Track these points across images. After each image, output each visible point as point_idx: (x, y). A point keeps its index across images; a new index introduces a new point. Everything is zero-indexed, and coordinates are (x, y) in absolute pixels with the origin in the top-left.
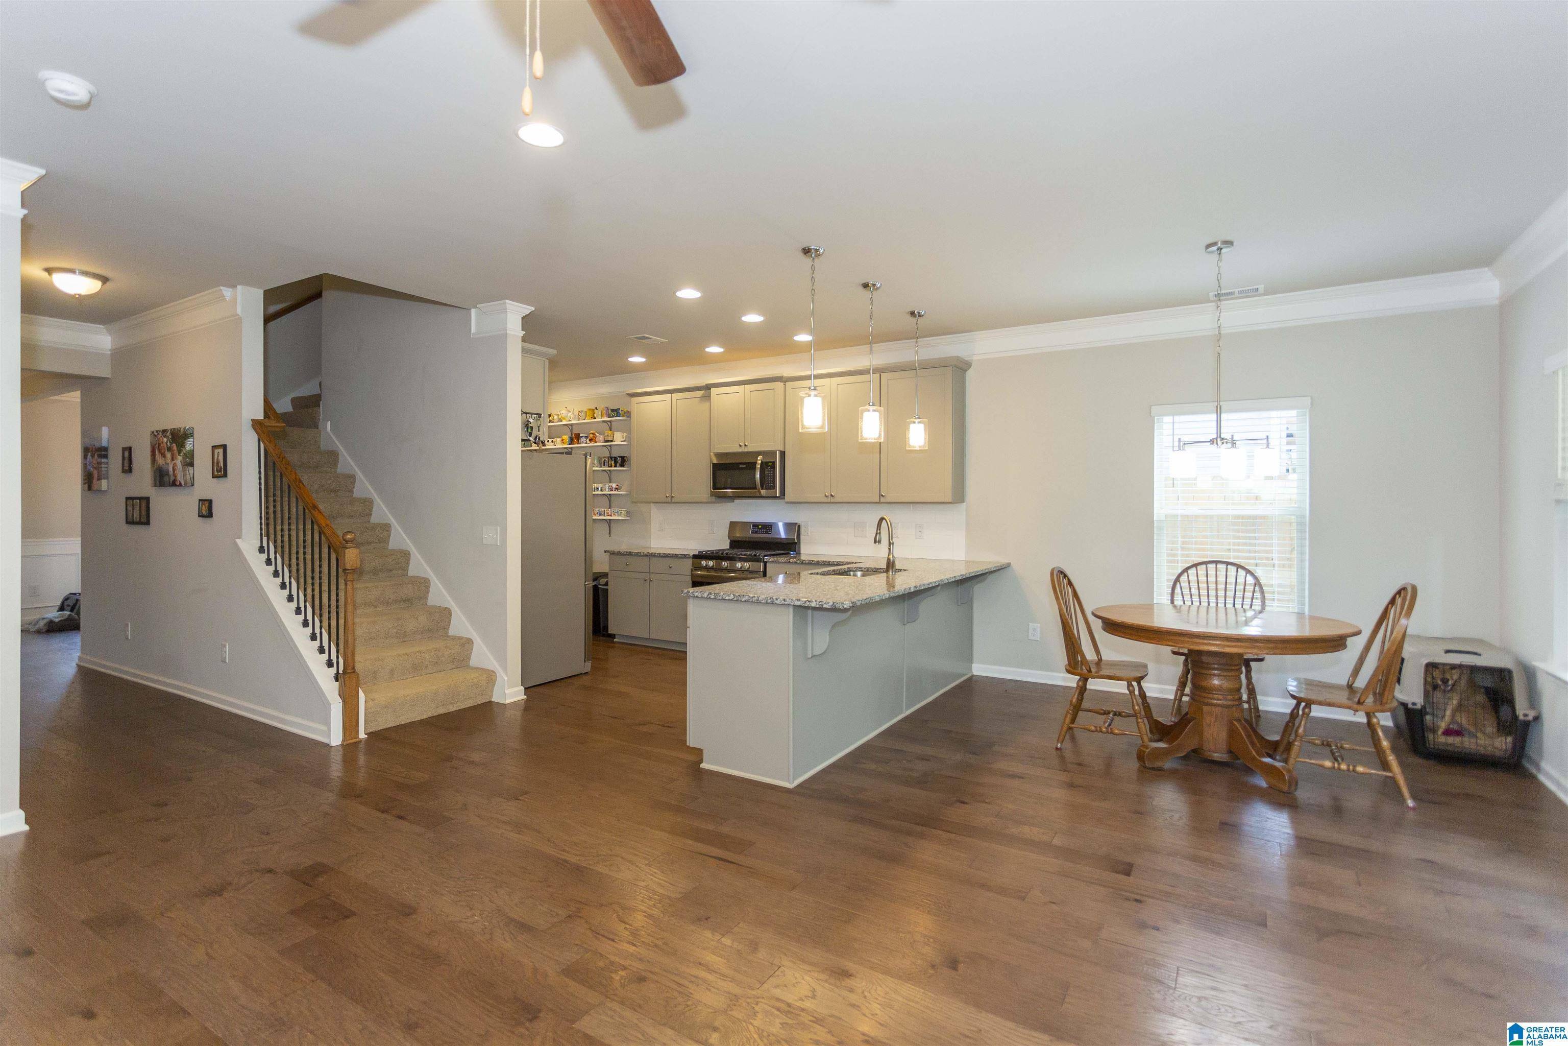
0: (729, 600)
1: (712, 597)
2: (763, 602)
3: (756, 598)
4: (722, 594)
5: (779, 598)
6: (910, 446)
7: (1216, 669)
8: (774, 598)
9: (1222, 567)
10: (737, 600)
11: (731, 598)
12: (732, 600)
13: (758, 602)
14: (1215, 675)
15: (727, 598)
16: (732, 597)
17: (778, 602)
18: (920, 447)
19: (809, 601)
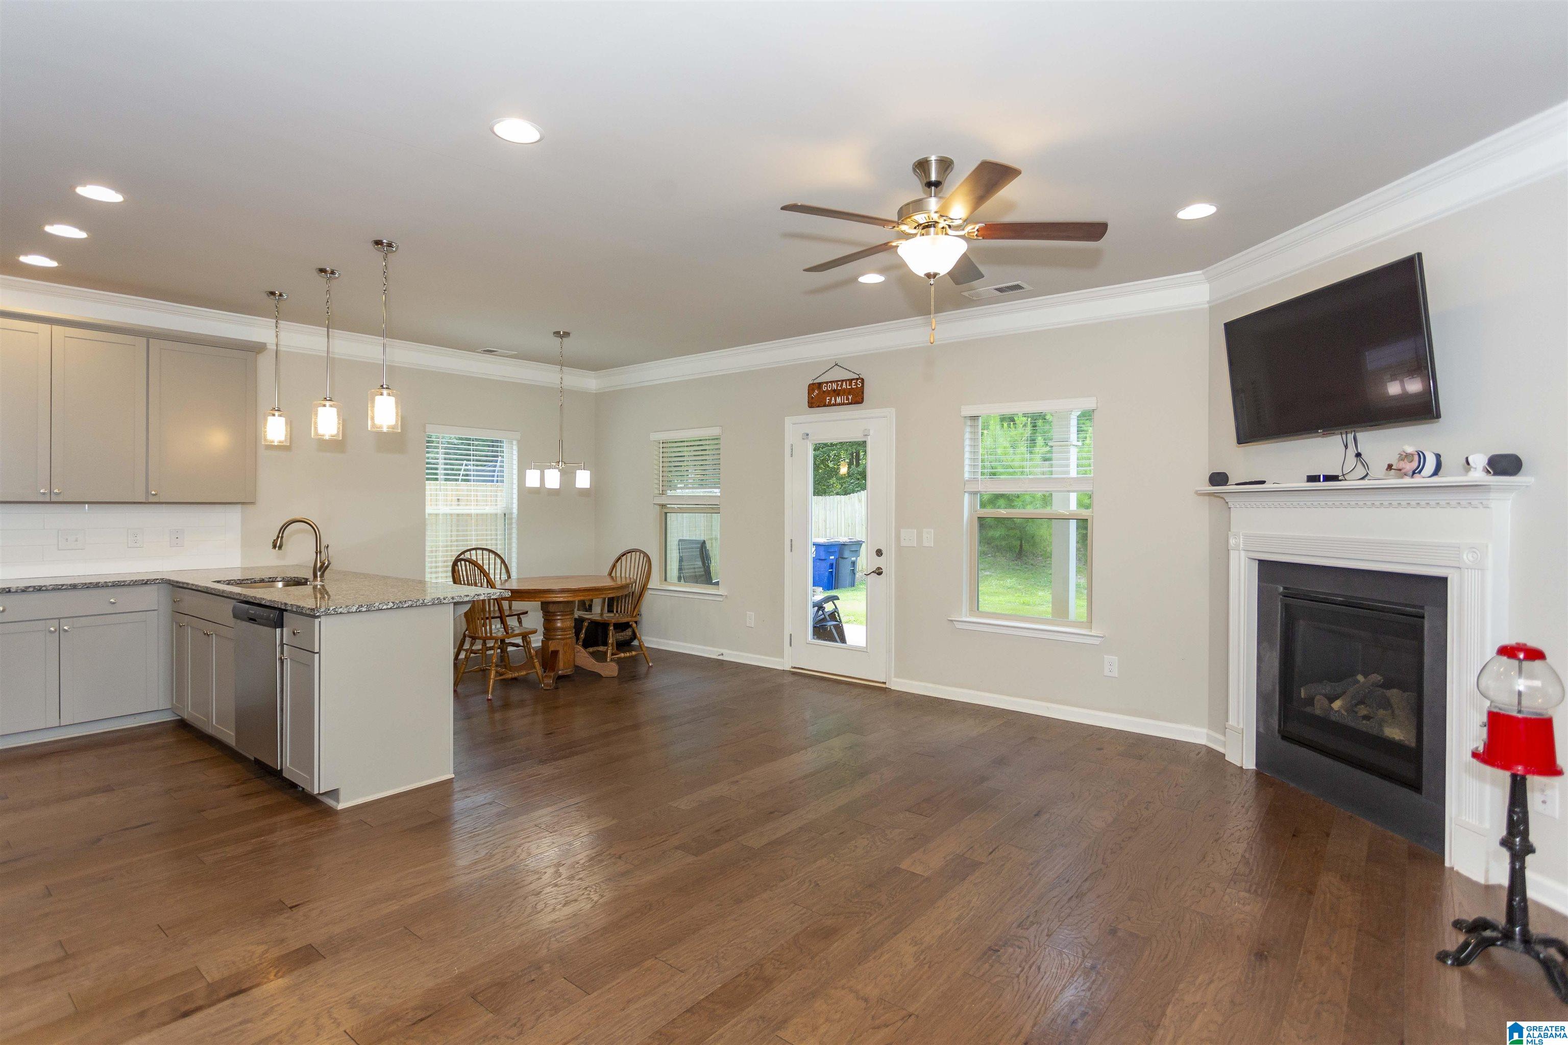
0: (387, 609)
1: (364, 609)
2: (429, 604)
3: (421, 601)
4: (377, 604)
5: (447, 597)
6: (265, 440)
7: (559, 615)
8: (442, 598)
9: (479, 552)
10: (398, 608)
11: (389, 607)
12: (391, 608)
13: (424, 605)
14: (558, 619)
15: (385, 607)
16: (391, 605)
17: (445, 601)
18: (280, 442)
19: (478, 595)
